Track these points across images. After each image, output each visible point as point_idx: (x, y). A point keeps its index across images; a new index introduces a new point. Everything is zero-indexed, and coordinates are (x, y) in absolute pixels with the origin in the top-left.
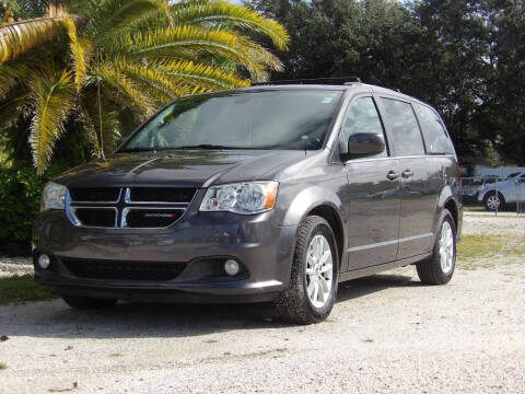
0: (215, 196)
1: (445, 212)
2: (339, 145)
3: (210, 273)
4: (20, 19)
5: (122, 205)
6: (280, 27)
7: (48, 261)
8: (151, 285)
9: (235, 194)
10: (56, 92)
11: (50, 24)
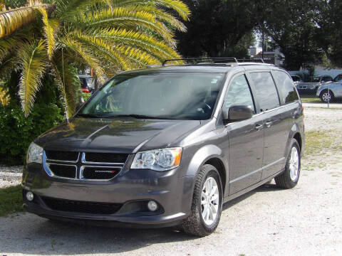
0: (140, 158)
1: (293, 140)
2: (222, 114)
3: (138, 209)
4: (10, 8)
5: (80, 164)
6: (184, 6)
7: (32, 196)
8: (101, 217)
9: (154, 157)
10: (36, 56)
11: (30, 11)
